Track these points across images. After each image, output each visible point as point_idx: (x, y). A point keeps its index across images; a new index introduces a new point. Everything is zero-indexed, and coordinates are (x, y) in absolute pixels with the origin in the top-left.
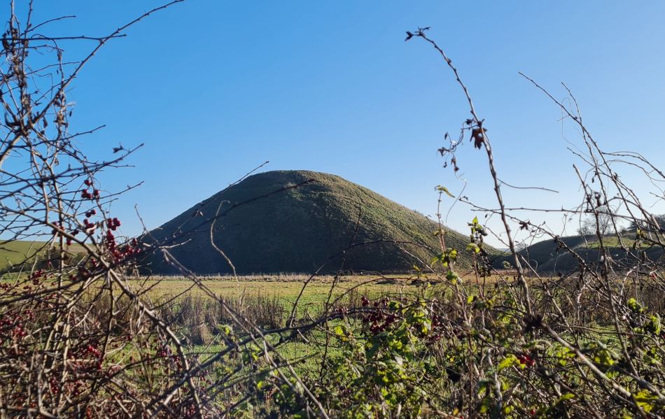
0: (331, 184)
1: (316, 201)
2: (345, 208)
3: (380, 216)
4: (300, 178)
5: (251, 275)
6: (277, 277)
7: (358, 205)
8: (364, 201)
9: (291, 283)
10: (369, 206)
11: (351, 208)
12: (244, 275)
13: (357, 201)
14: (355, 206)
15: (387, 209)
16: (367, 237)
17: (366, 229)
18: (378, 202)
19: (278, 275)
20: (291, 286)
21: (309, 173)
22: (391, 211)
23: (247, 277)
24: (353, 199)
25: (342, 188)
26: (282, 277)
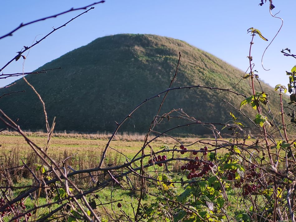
0: (176, 48)
1: (162, 64)
2: (189, 72)
3: (222, 81)
4: (146, 42)
5: (96, 133)
6: (120, 136)
7: (202, 70)
8: (208, 66)
9: (134, 142)
10: (213, 71)
11: (194, 73)
12: (89, 133)
13: (201, 66)
14: (199, 70)
15: (230, 75)
16: (209, 101)
17: (208, 94)
18: (222, 67)
19: (122, 134)
20: (134, 145)
21: (156, 37)
22: (234, 77)
23: (92, 135)
24: (196, 64)
25: (187, 53)
26: (125, 136)
